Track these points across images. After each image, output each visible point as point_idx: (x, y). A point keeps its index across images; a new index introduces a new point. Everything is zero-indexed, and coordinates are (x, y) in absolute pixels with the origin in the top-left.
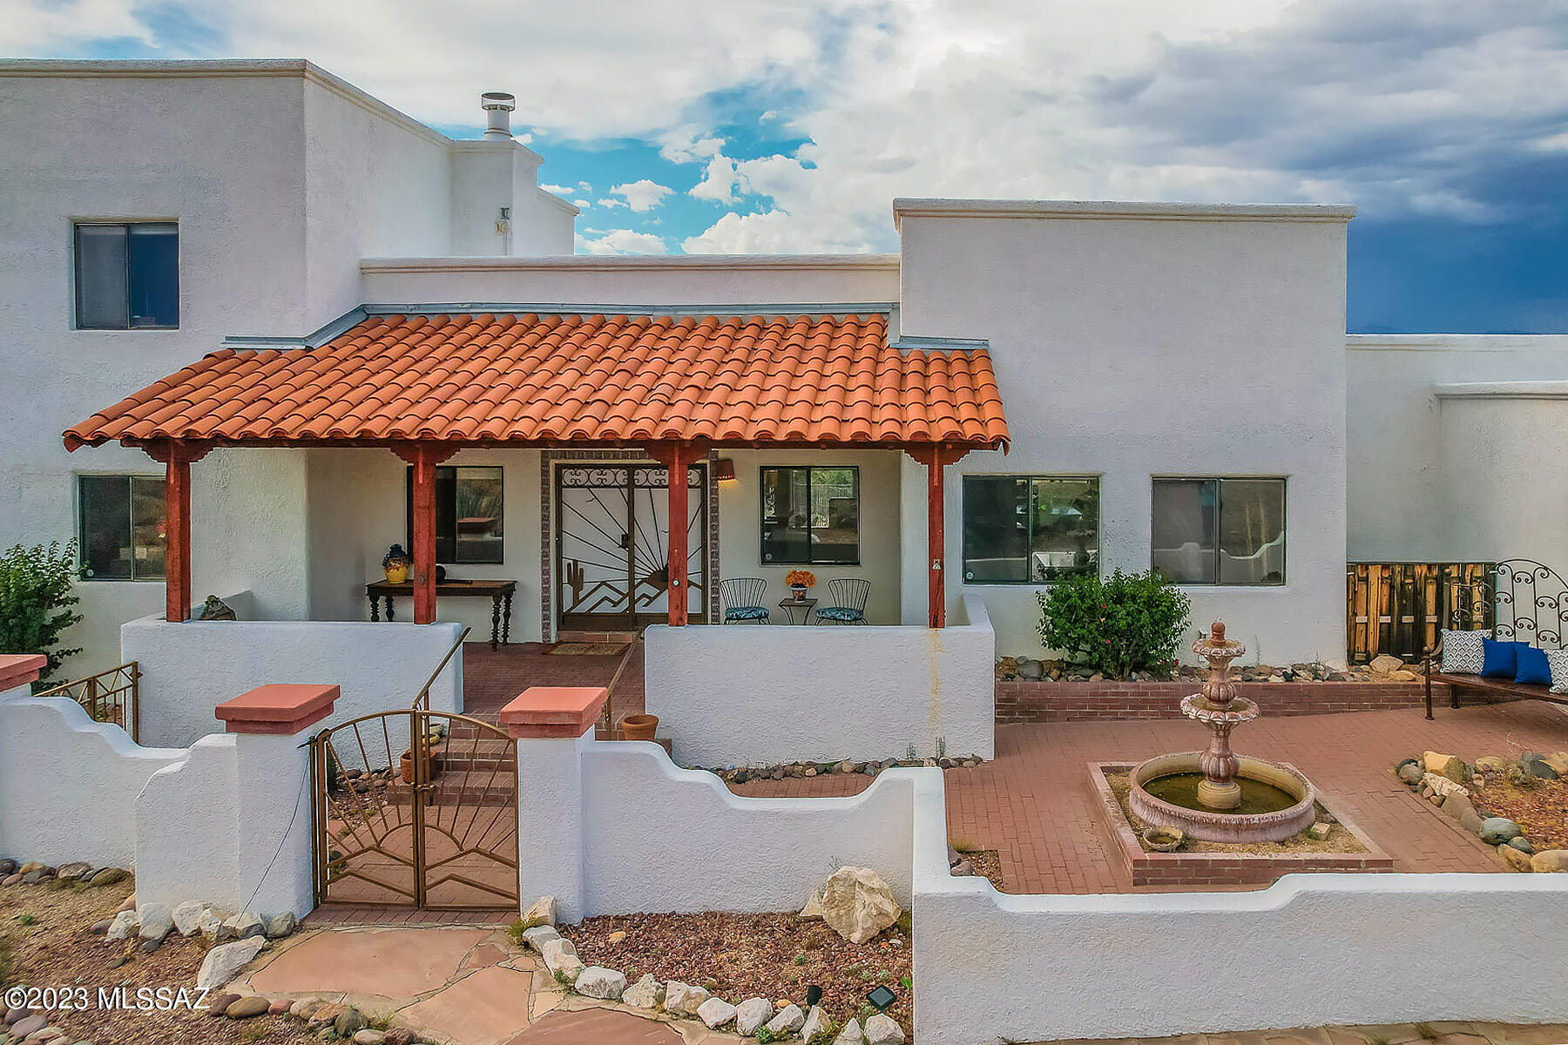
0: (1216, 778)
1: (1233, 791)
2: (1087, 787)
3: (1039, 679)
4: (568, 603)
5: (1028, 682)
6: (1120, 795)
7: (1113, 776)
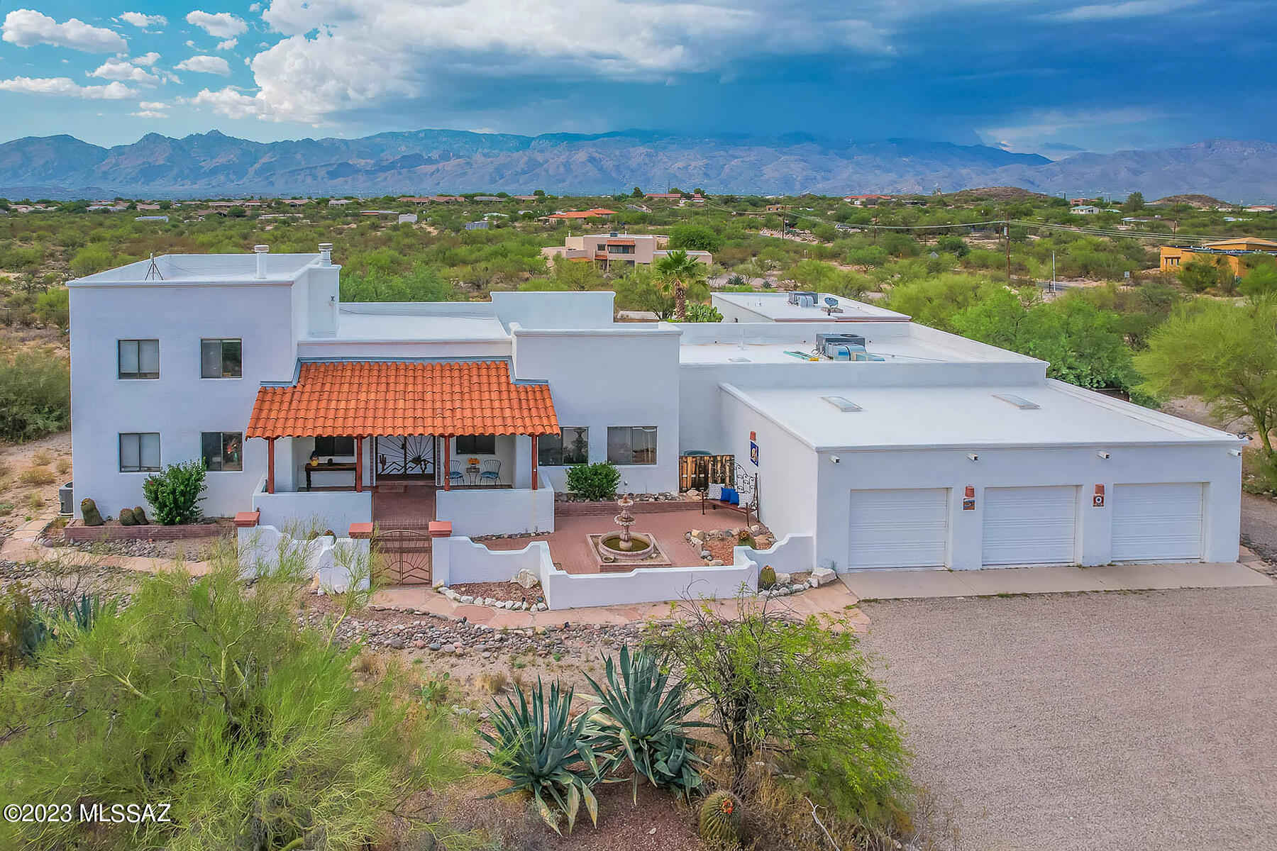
0: (625, 541)
1: (630, 544)
2: (585, 542)
3: (567, 501)
4: (380, 470)
5: (564, 503)
6: (596, 545)
7: (594, 539)
